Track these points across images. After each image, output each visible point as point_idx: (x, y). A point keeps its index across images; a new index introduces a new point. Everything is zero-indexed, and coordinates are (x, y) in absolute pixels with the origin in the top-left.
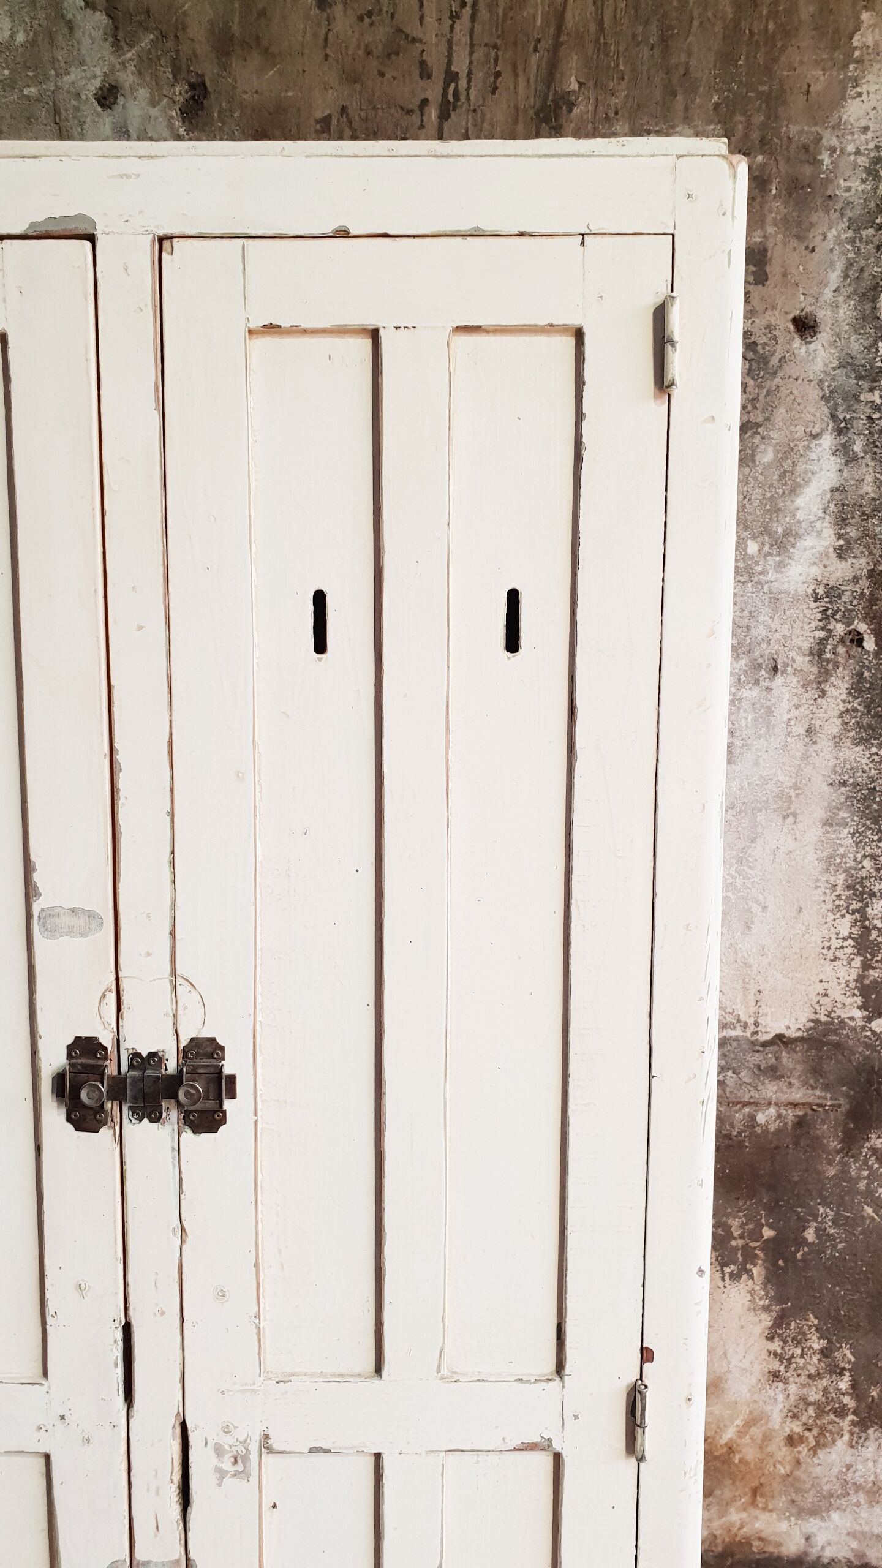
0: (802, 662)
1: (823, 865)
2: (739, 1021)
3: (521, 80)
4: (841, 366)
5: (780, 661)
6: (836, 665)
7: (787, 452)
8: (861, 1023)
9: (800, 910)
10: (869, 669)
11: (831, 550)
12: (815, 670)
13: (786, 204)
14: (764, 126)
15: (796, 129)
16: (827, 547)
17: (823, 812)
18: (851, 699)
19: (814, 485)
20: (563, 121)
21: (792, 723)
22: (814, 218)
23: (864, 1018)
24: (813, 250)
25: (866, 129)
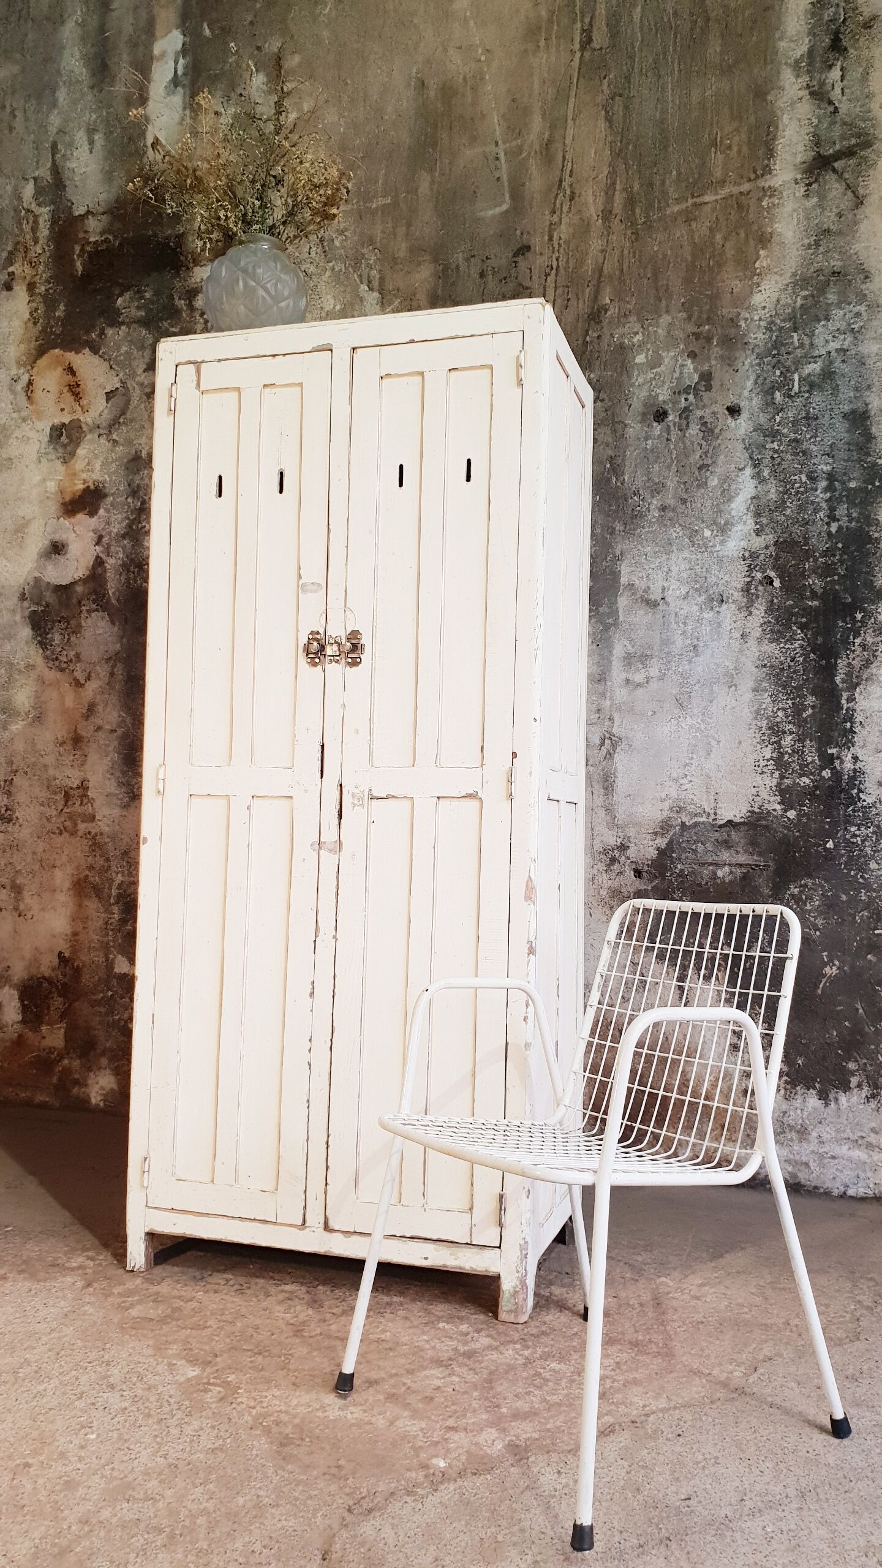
0: (737, 595)
1: (754, 715)
2: (704, 812)
3: (581, 302)
4: (754, 430)
5: (724, 596)
6: (758, 597)
7: (726, 479)
8: (780, 813)
9: (740, 742)
10: (777, 598)
11: (752, 531)
12: (745, 600)
13: (722, 349)
14: (710, 311)
15: (727, 312)
16: (750, 530)
17: (753, 683)
18: (767, 616)
19: (740, 496)
20: (601, 318)
21: (733, 631)
22: (737, 354)
23: (782, 809)
24: (737, 371)
25: (765, 307)
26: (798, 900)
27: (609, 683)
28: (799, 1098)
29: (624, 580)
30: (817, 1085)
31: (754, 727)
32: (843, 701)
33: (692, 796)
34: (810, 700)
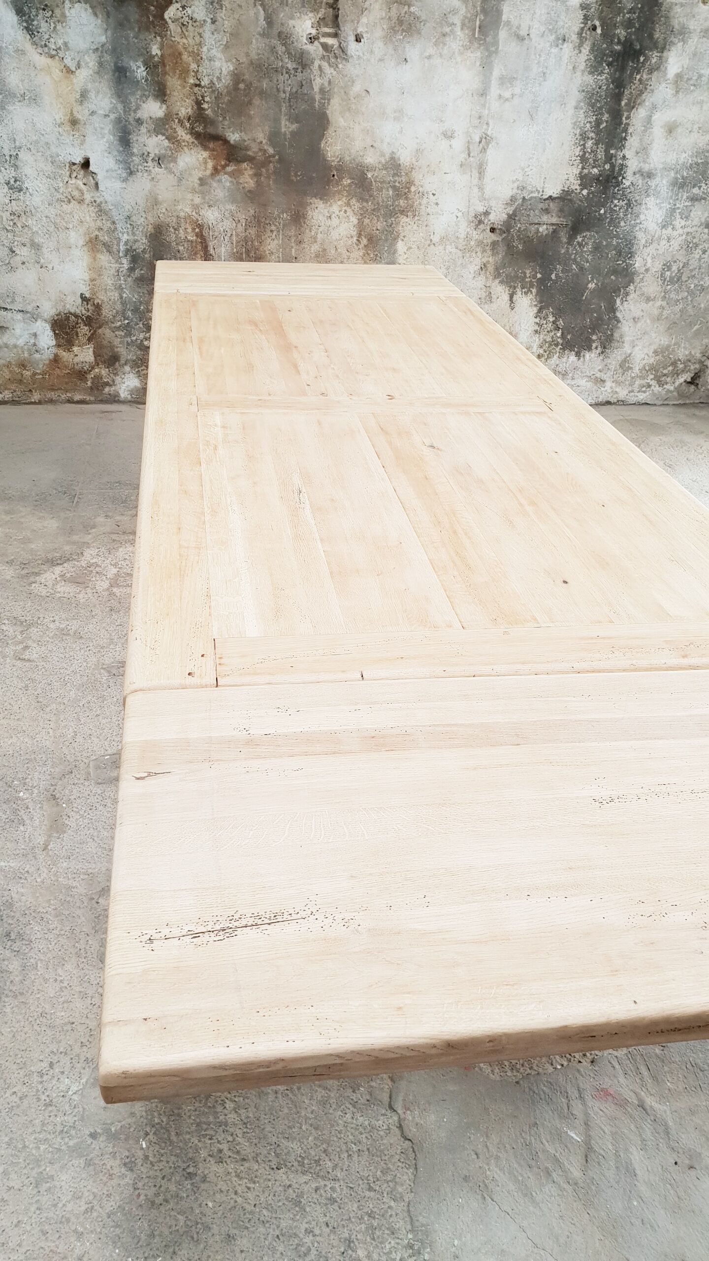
26: (580, 244)
27: (488, 97)
28: (566, 356)
29: (504, 17)
30: (576, 349)
31: (572, 134)
32: (624, 119)
33: (531, 180)
34: (606, 117)
